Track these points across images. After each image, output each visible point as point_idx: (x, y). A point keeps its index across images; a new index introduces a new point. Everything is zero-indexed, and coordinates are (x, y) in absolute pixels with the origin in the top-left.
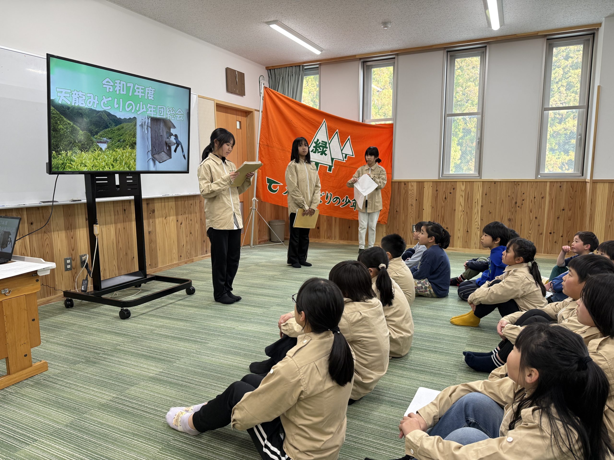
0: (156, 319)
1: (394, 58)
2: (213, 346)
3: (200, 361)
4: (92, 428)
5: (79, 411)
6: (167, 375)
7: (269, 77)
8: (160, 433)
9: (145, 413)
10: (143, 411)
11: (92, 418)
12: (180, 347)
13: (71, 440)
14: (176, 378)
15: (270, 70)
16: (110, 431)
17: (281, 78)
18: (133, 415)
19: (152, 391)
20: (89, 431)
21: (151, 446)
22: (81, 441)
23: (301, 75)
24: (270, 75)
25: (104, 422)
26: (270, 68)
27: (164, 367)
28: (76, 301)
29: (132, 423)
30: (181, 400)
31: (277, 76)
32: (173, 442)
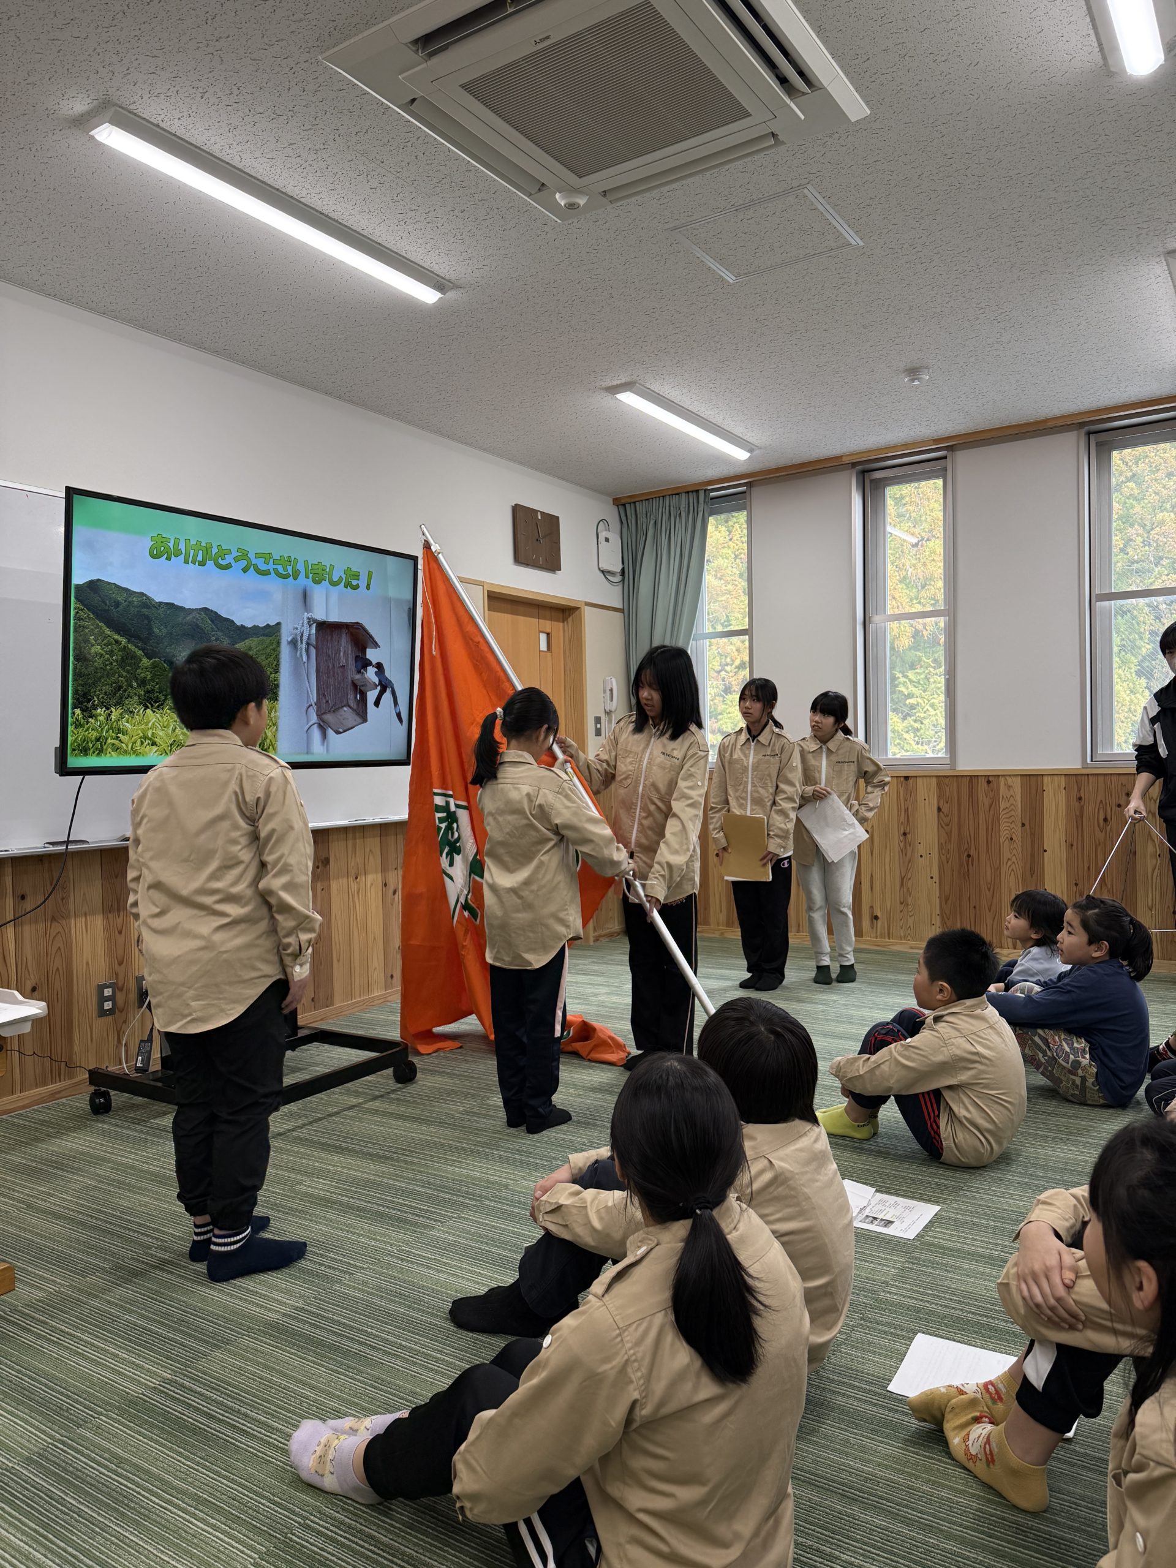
0: (307, 1152)
1: (945, 458)
2: (446, 1235)
3: (405, 1281)
4: (94, 1471)
5: (68, 1419)
6: (313, 1320)
7: (622, 523)
8: (270, 1500)
9: (237, 1436)
10: (234, 1426)
11: (97, 1439)
12: (360, 1235)
13: (32, 1508)
14: (336, 1328)
15: (624, 505)
16: (138, 1485)
17: (652, 522)
18: (207, 1438)
19: (266, 1367)
20: (83, 1481)
21: (239, 1541)
22: (57, 1513)
23: (701, 514)
24: (624, 518)
25: (126, 1455)
26: (623, 501)
27: (309, 1293)
28: (118, 1098)
29: (198, 1464)
30: (339, 1398)
31: (642, 519)
32: (299, 1536)
